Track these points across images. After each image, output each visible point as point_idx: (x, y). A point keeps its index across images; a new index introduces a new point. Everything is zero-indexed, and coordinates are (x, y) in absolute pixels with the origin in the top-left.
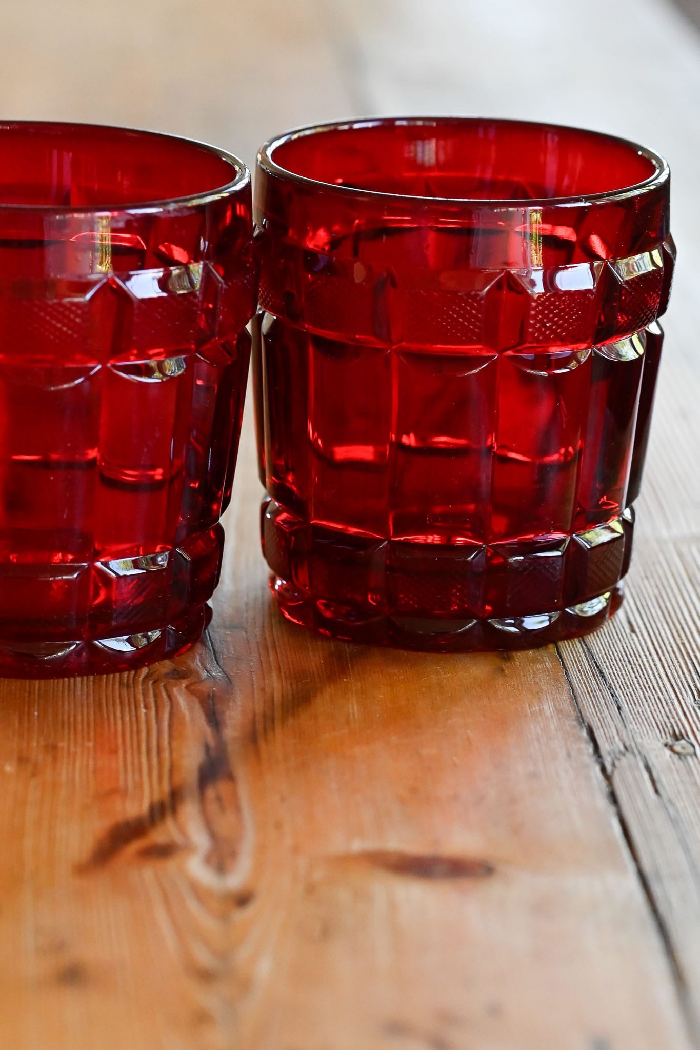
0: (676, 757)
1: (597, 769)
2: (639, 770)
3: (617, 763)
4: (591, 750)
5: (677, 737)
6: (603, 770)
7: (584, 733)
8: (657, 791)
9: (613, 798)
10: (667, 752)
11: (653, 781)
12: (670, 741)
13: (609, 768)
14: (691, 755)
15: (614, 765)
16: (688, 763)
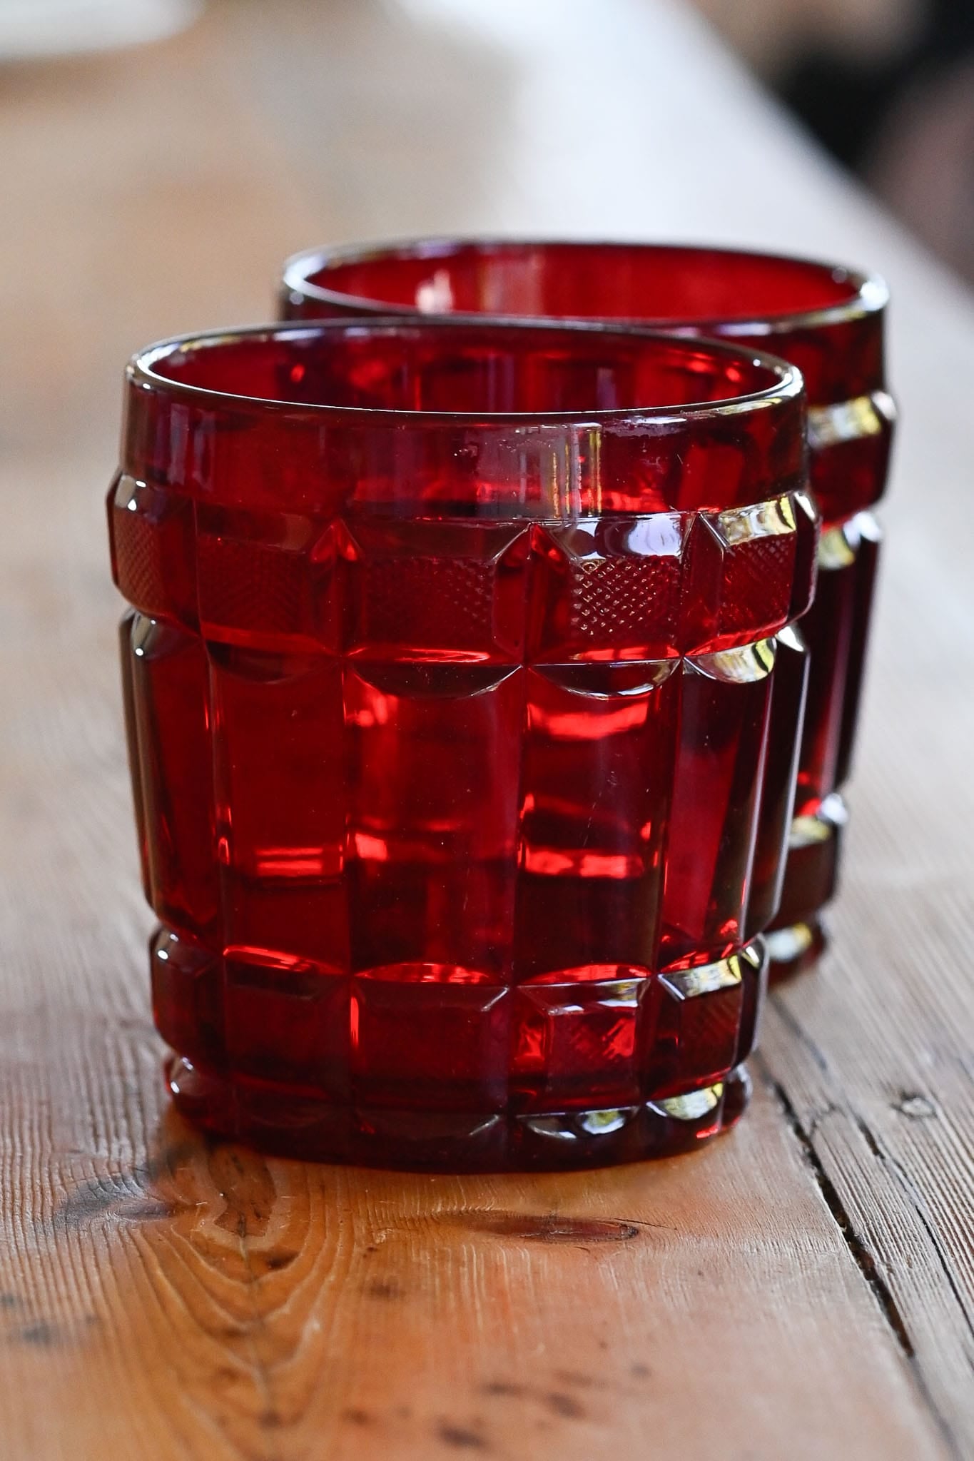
0: (906, 1120)
1: (790, 1130)
2: (850, 1129)
3: (818, 1123)
4: (780, 1108)
5: (907, 1097)
6: (799, 1130)
7: (771, 1092)
8: (876, 1152)
9: (814, 1160)
10: (893, 1114)
11: (872, 1143)
12: (897, 1101)
13: (807, 1129)
14: (928, 1116)
15: (814, 1125)
16: (924, 1125)
